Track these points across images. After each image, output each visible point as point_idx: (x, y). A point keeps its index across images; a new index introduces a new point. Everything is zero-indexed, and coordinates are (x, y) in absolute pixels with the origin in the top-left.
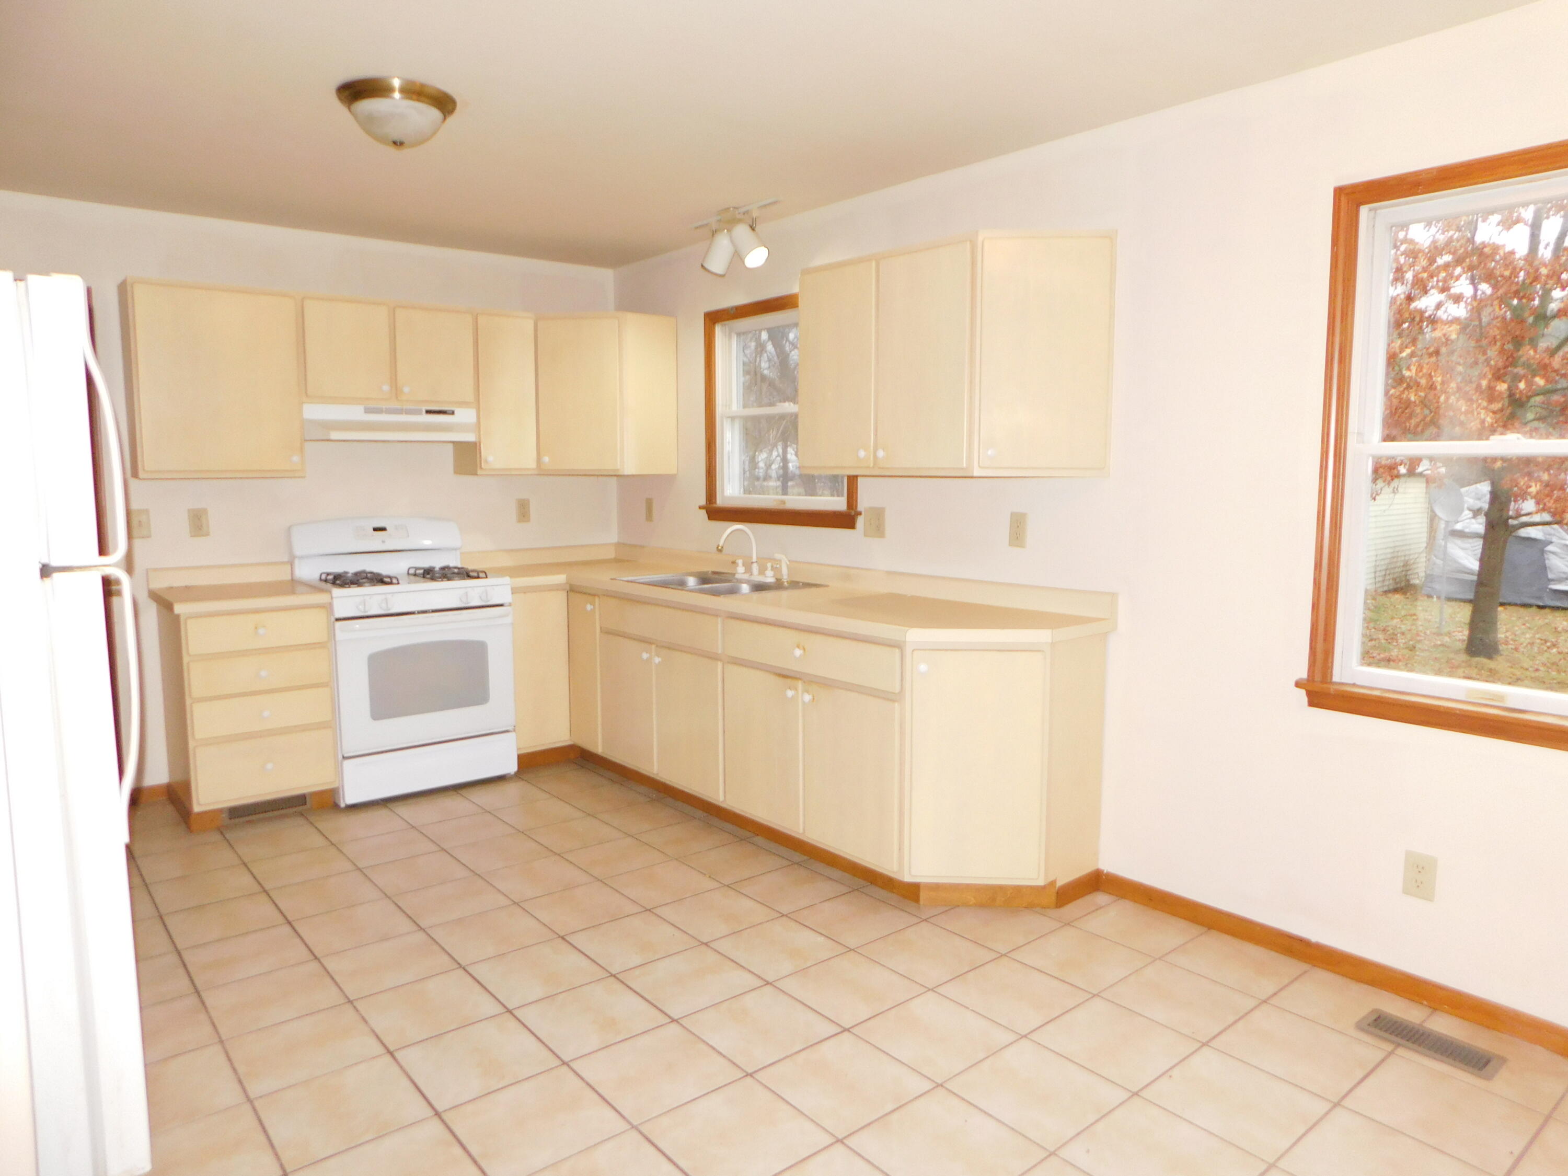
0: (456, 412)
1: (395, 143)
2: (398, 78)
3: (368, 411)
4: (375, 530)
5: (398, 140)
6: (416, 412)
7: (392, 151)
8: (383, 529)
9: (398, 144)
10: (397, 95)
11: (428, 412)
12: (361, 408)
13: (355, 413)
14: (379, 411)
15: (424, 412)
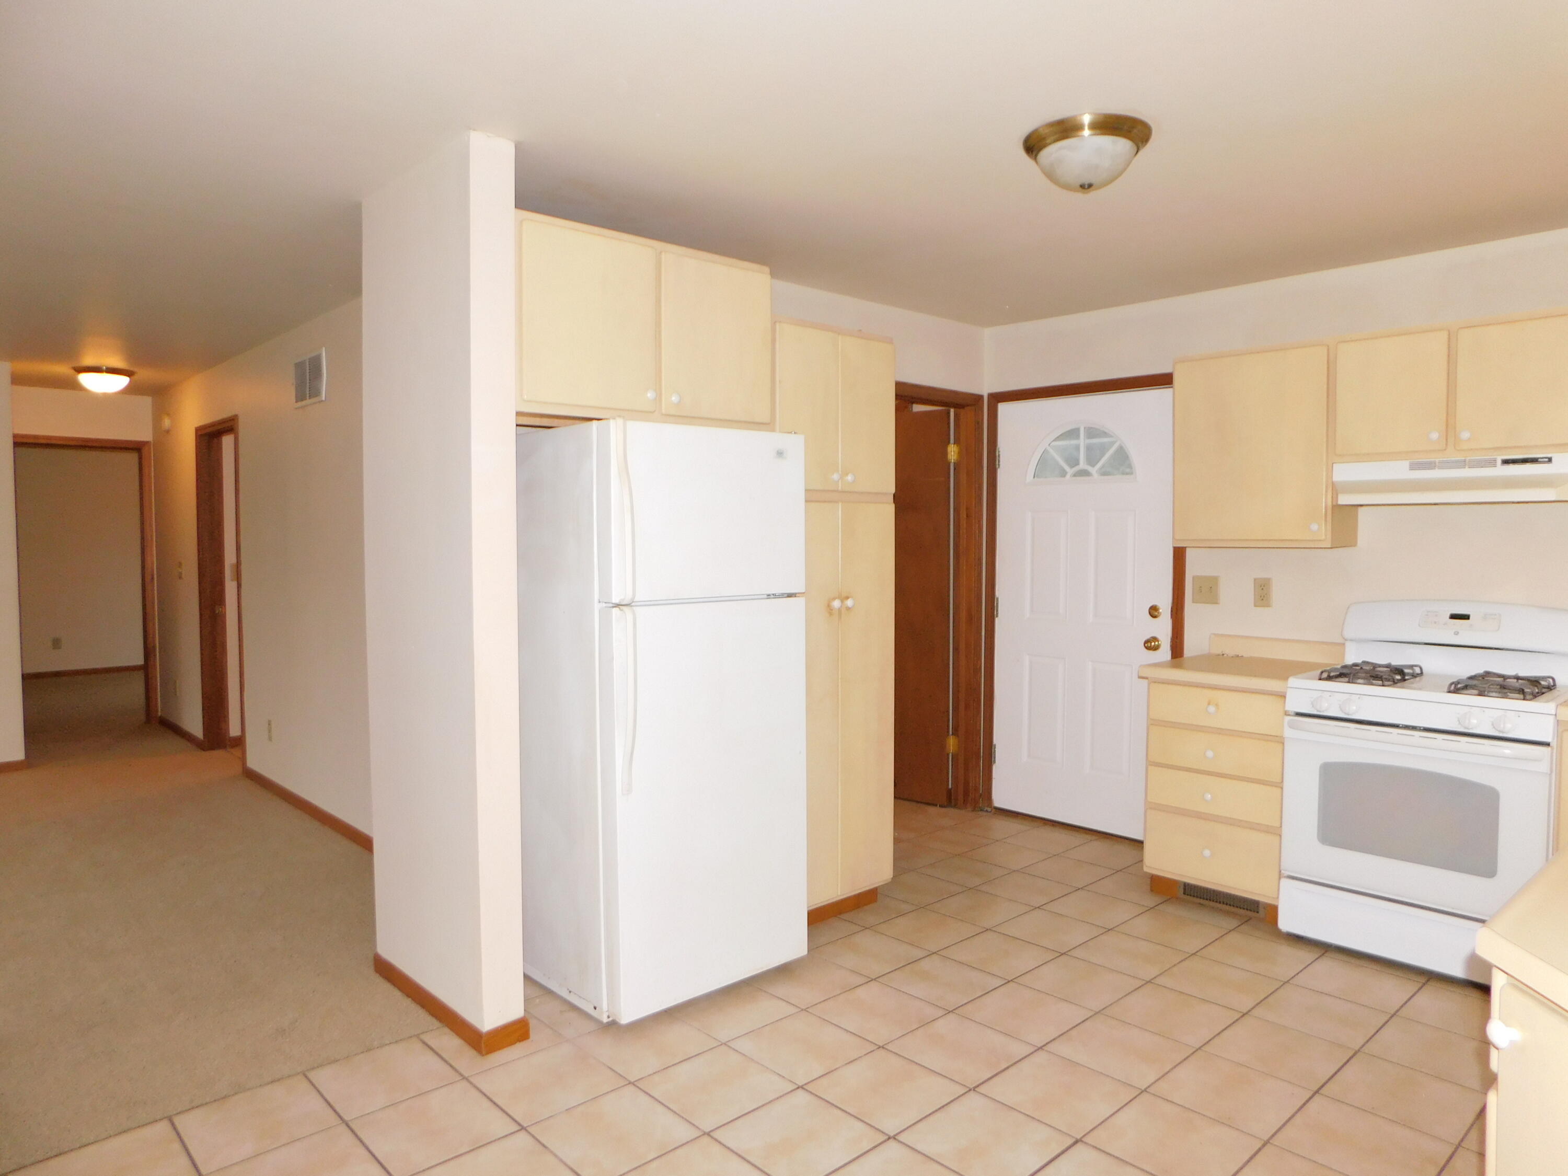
0: (1553, 460)
1: (1082, 186)
2: (1088, 113)
3: (1414, 467)
4: (1454, 617)
5: (1086, 183)
6: (1492, 463)
7: (1080, 196)
8: (1466, 617)
9: (1086, 187)
10: (1086, 132)
11: (1506, 462)
12: (1406, 464)
13: (1399, 470)
14: (1430, 466)
15: (1499, 462)
